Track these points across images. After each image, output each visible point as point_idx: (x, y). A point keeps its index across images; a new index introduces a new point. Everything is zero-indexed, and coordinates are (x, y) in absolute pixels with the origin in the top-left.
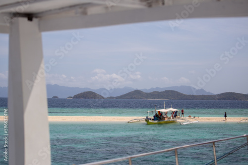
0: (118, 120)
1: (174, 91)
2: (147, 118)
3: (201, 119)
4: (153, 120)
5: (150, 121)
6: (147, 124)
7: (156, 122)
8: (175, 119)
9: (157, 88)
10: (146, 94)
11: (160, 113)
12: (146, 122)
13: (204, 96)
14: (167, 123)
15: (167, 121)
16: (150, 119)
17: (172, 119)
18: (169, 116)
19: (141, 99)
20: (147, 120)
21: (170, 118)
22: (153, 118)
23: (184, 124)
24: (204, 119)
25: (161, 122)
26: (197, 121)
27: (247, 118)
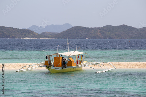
27: (30, 64)
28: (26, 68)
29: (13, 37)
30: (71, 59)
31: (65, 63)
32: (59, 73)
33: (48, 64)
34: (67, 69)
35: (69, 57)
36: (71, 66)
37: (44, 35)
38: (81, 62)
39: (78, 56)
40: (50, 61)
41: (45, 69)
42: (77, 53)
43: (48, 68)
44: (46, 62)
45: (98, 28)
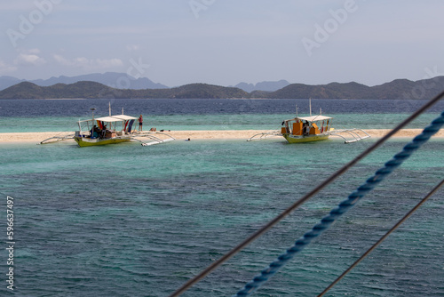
0: (20, 140)
1: (94, 83)
2: (78, 133)
3: (175, 134)
4: (89, 137)
5: (84, 140)
6: (79, 146)
7: (95, 141)
8: (129, 135)
9: (62, 77)
10: (43, 88)
11: (102, 124)
12: (76, 143)
13: (149, 91)
14: (115, 142)
15: (114, 140)
16: (84, 136)
17: (124, 136)
18: (119, 129)
19: (33, 98)
20: (78, 137)
21: (119, 134)
22: (88, 133)
23: (149, 144)
24: (181, 134)
25: (105, 141)
26: (171, 139)
27: (263, 131)
28: (258, 137)
29: (218, 97)
30: (315, 125)
31: (306, 130)
32: (299, 143)
33: (285, 132)
34: (310, 138)
35: (312, 123)
36: (314, 134)
37: (256, 94)
38: (327, 129)
39: (323, 122)
40: (288, 129)
41: (282, 138)
42: (321, 118)
43: (286, 137)
44: (283, 129)
45: (322, 86)
